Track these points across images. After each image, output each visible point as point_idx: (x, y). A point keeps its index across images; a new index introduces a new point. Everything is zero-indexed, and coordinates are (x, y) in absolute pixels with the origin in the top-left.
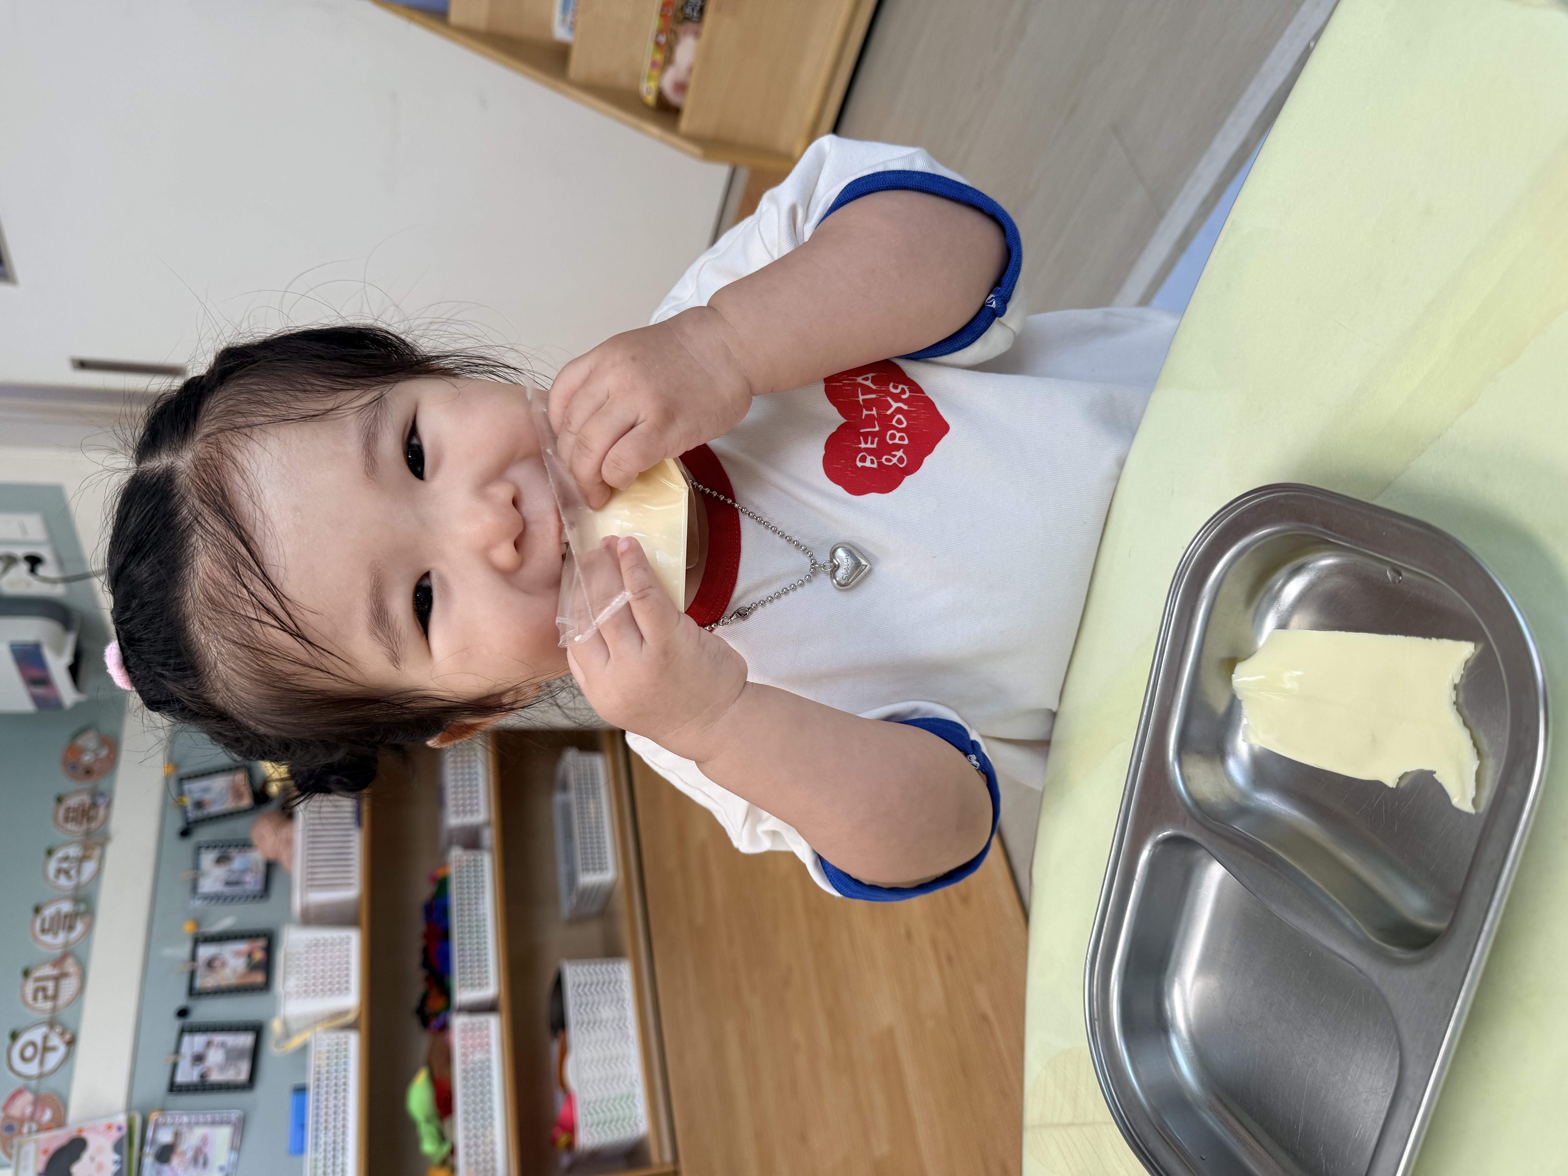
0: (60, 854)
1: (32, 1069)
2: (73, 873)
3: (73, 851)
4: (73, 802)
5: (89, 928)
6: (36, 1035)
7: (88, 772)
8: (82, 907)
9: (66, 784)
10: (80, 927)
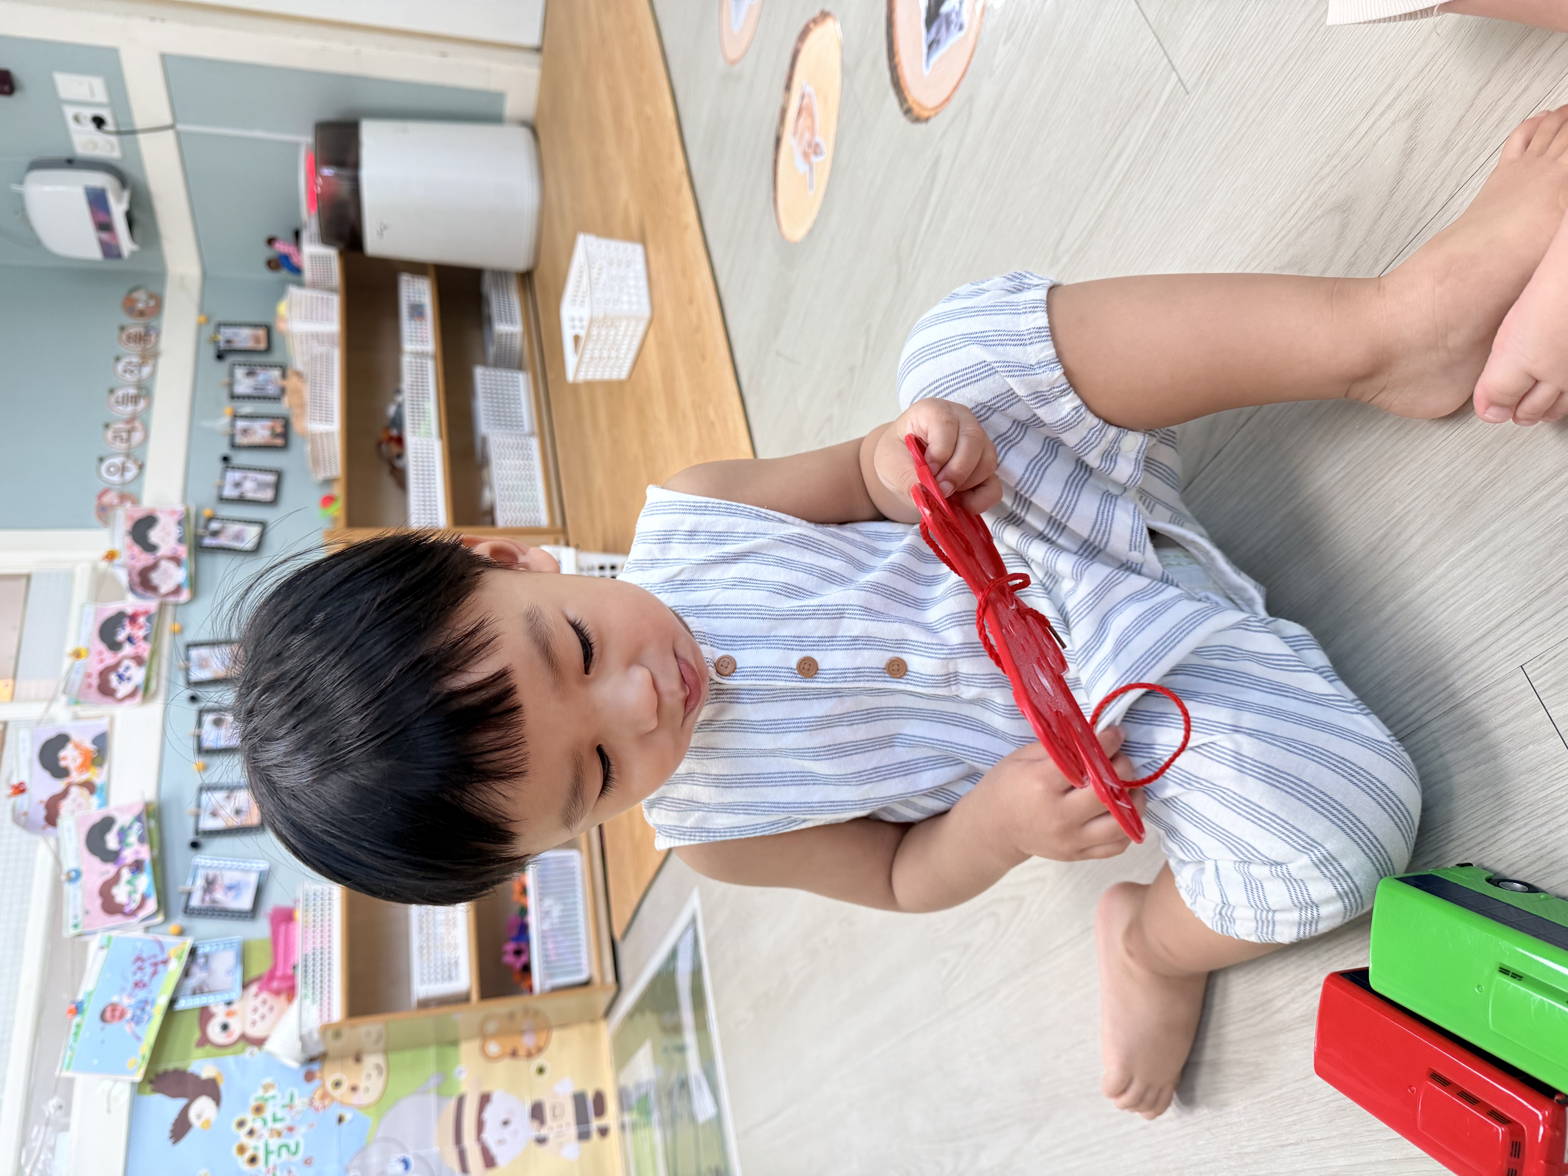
0: (125, 360)
1: (116, 479)
2: (136, 372)
3: (135, 360)
4: (133, 330)
5: (149, 405)
6: (118, 460)
7: (142, 314)
8: (144, 392)
9: (126, 320)
10: (142, 404)
